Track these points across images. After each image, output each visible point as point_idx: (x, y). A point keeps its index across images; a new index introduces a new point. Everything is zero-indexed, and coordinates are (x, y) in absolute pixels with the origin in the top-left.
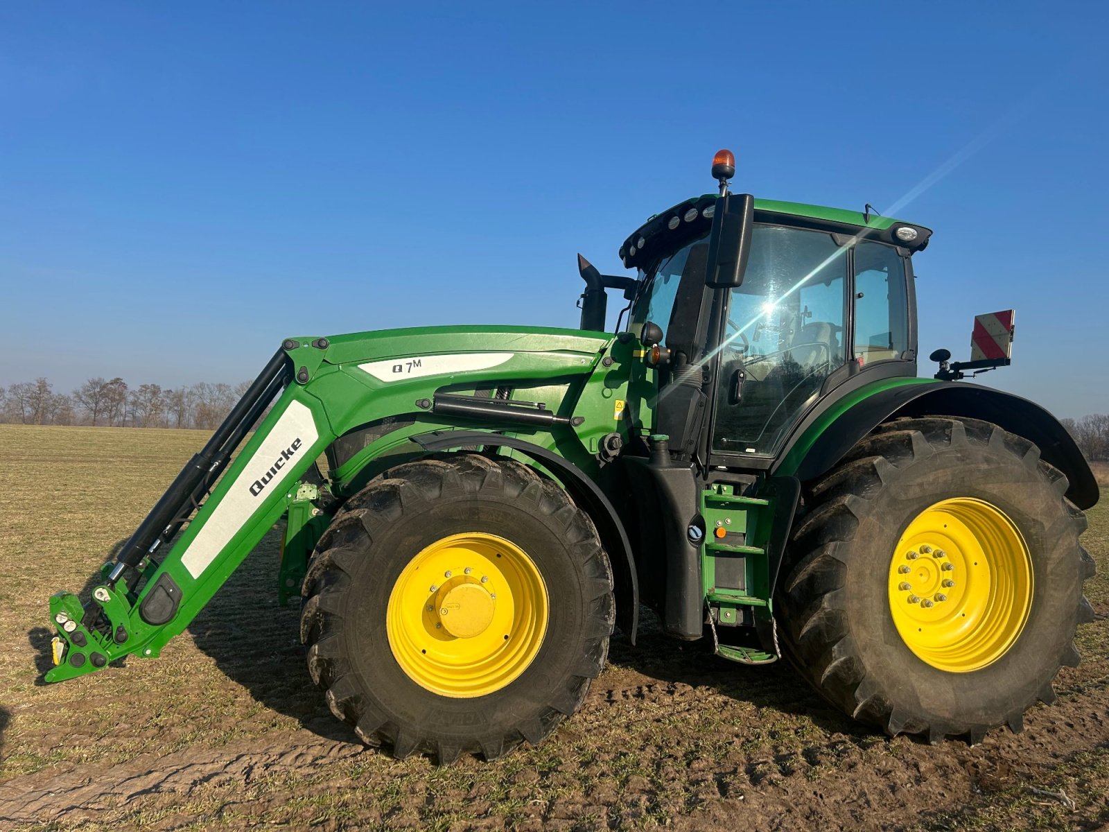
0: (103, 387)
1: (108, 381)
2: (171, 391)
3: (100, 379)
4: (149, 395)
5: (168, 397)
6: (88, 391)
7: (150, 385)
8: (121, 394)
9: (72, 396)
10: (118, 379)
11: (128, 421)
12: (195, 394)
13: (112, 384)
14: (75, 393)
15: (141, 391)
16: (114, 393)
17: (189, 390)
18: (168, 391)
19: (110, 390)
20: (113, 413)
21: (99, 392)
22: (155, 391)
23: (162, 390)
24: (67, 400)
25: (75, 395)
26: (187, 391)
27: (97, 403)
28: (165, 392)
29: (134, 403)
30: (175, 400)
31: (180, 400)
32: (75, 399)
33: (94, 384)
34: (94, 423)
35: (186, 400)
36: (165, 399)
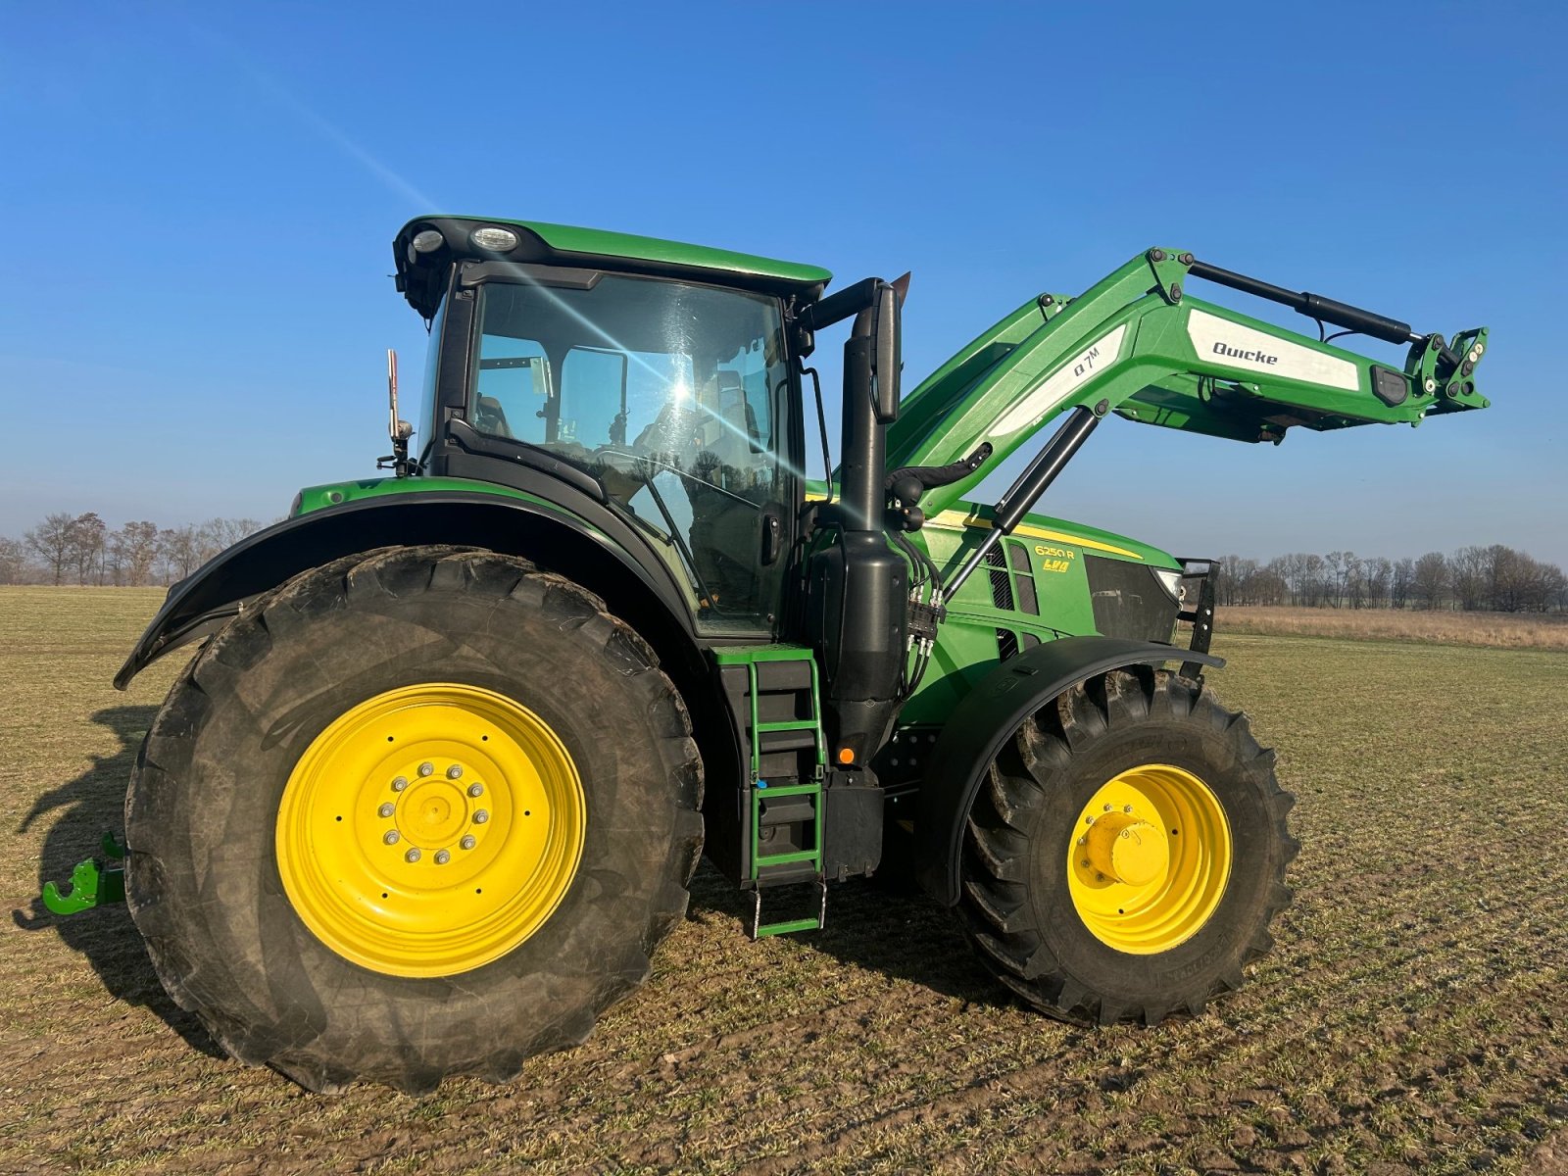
0: (68, 528)
1: (76, 518)
2: (171, 531)
3: (64, 515)
4: (139, 539)
5: (167, 541)
6: (47, 533)
7: (140, 523)
8: (96, 537)
9: (23, 540)
10: (92, 515)
11: (107, 575)
12: (208, 536)
13: (81, 521)
14: (27, 536)
15: (127, 532)
16: (85, 536)
17: (199, 530)
18: (167, 531)
19: (81, 531)
20: (85, 565)
21: (64, 534)
22: (149, 532)
23: (158, 532)
24: (15, 547)
25: (27, 539)
26: (196, 530)
27: (60, 551)
28: (163, 532)
29: (117, 550)
30: (179, 545)
31: (187, 545)
32: (29, 545)
33: (56, 522)
34: (58, 580)
35: (194, 544)
36: (164, 543)
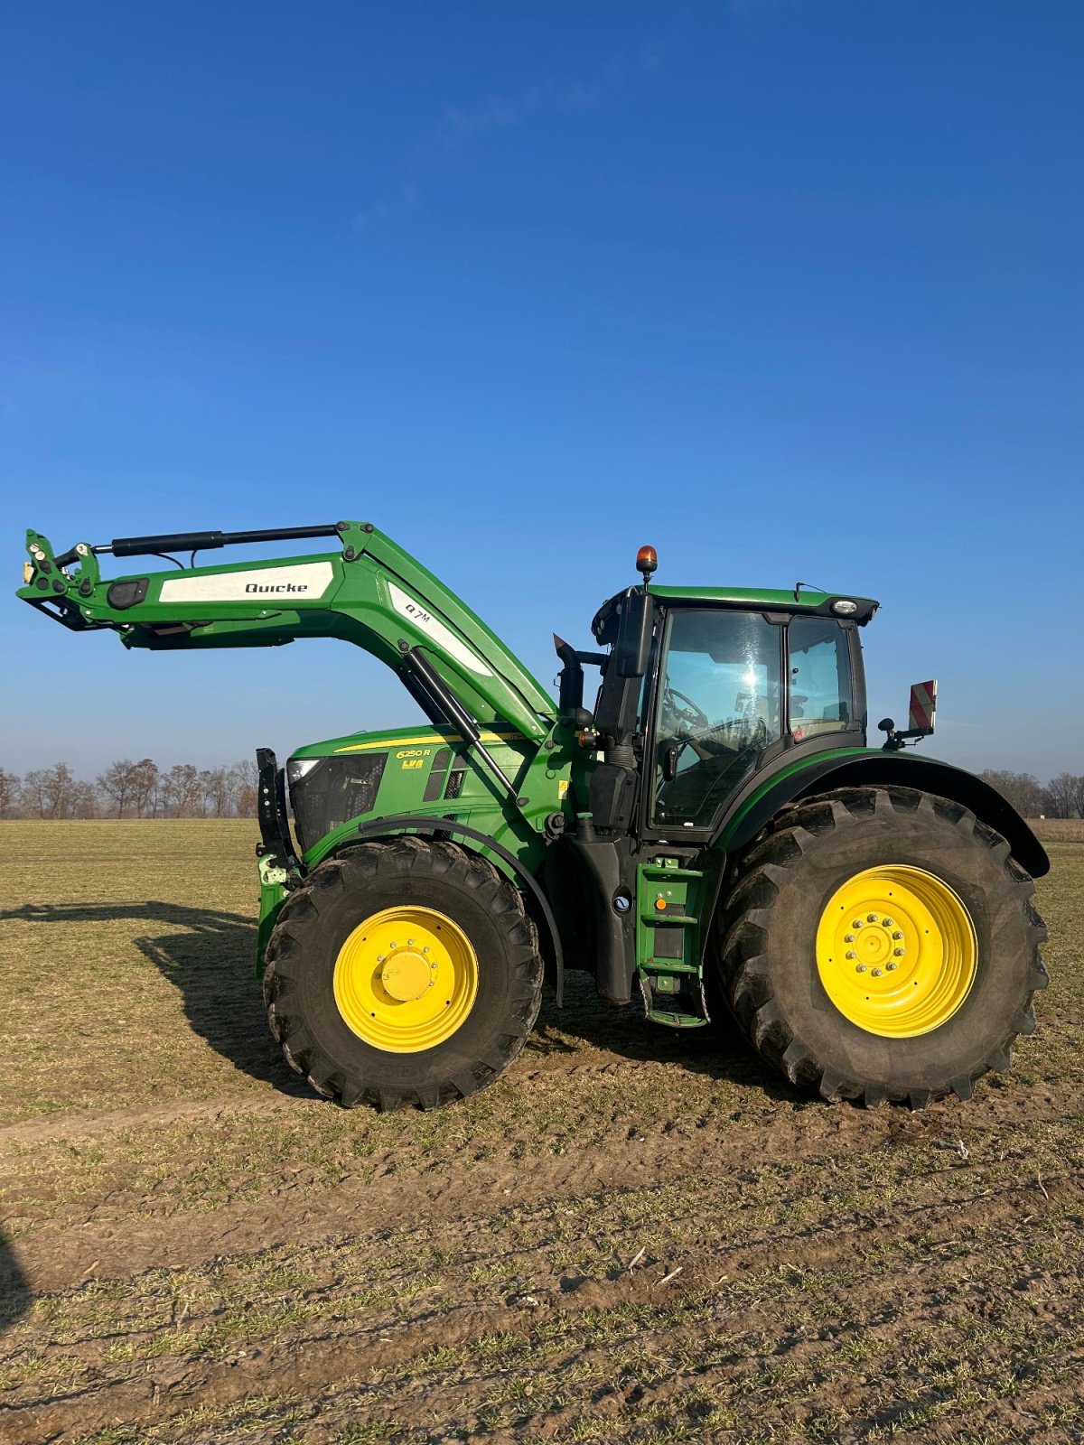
0: (130, 771)
1: (136, 764)
2: (208, 772)
3: (126, 761)
4: (182, 779)
5: (205, 780)
6: (114, 776)
7: (184, 766)
8: (150, 778)
9: (95, 783)
10: (147, 760)
11: (160, 811)
12: (237, 775)
13: (140, 766)
14: (98, 779)
15: (173, 774)
16: (143, 778)
17: (230, 771)
18: (205, 773)
19: (138, 774)
20: (142, 802)
21: (126, 777)
22: (190, 772)
23: (198, 772)
24: (89, 788)
25: (98, 782)
26: (227, 771)
27: (123, 791)
28: (201, 773)
29: (165, 789)
30: (213, 783)
31: (219, 783)
32: (99, 787)
33: (120, 767)
34: (120, 815)
35: (226, 782)
36: (202, 783)
